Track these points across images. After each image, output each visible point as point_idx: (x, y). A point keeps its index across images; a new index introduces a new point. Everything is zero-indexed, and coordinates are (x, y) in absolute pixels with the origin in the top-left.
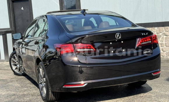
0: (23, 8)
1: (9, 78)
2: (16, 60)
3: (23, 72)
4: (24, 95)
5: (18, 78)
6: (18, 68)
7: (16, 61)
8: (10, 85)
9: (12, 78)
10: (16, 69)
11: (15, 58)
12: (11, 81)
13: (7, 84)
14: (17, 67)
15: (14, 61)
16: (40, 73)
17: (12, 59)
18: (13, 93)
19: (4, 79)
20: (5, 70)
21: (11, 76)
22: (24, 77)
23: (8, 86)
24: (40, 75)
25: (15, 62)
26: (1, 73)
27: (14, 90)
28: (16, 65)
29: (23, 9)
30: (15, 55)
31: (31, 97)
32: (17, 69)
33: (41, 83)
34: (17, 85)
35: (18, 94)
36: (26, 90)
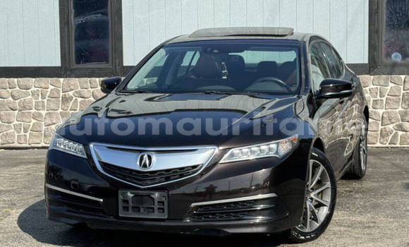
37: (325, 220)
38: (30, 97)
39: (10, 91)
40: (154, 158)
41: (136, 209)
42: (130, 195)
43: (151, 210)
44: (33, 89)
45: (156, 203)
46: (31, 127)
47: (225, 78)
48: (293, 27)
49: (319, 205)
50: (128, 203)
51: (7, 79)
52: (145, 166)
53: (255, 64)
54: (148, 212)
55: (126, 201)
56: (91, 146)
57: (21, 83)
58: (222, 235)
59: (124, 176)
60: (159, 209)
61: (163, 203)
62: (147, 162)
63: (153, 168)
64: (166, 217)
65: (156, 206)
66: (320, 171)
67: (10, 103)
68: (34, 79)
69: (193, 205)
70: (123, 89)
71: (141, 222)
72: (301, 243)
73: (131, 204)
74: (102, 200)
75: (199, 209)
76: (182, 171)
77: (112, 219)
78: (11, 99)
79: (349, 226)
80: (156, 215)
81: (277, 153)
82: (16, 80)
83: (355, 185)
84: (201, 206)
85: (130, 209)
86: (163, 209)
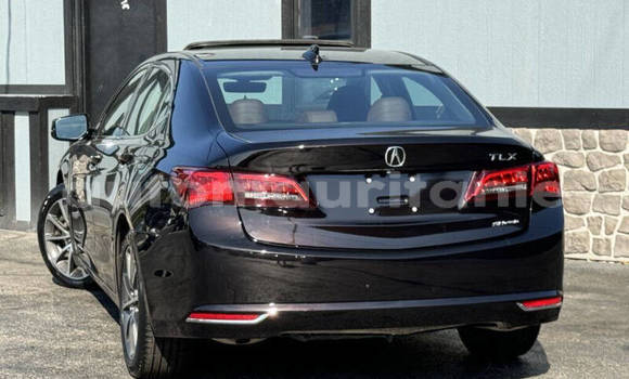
0: (129, 2)
1: (29, 291)
2: (64, 222)
3: (85, 275)
4: (68, 352)
5: (65, 295)
6: (69, 255)
7: (65, 225)
8: (27, 316)
9: (40, 295)
10: (62, 257)
11: (59, 214)
12: (36, 305)
13: (14, 312)
14: (66, 252)
15: (56, 228)
16: (126, 271)
17: (50, 216)
18: (30, 341)
19: (11, 293)
20: (22, 263)
21: (39, 285)
22: (89, 294)
23: (18, 319)
24: (127, 278)
25: (61, 232)
26: (5, 274)
27: (37, 332)
28: (61, 243)
29: (127, 6)
30: (60, 202)
31: (90, 360)
32: (67, 258)
33: (127, 309)
34: (52, 316)
35: (46, 346)
36: (80, 338)
46: (617, 227)
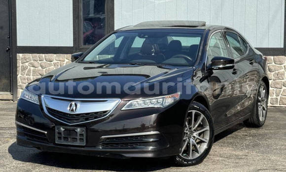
37: (204, 152)
38: (53, 67)
39: (40, 62)
40: (79, 105)
41: (66, 138)
42: (62, 129)
43: (75, 140)
44: (55, 61)
45: (78, 135)
47: (153, 54)
48: (206, 21)
49: (201, 142)
50: (61, 135)
51: (38, 55)
52: (72, 110)
53: (188, 46)
54: (74, 141)
55: (60, 133)
56: (42, 96)
57: (47, 58)
58: (124, 158)
59: (60, 117)
60: (80, 139)
61: (83, 135)
62: (74, 108)
63: (78, 112)
64: (84, 145)
65: (78, 137)
66: (201, 118)
67: (40, 70)
68: (55, 55)
69: (103, 137)
70: (82, 61)
71: (69, 147)
72: (184, 166)
73: (63, 135)
74: (46, 132)
75: (107, 140)
76: (96, 115)
77: (52, 145)
78: (40, 68)
79: (227, 158)
80: (78, 143)
81: (162, 104)
82: (44, 55)
83: (253, 131)
84: (108, 138)
85: (62, 139)
86: (83, 139)
